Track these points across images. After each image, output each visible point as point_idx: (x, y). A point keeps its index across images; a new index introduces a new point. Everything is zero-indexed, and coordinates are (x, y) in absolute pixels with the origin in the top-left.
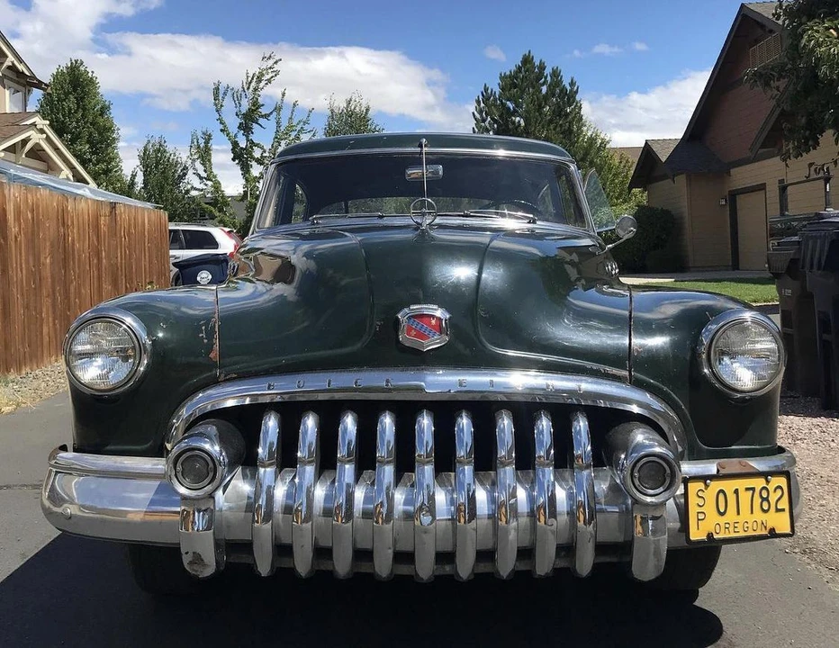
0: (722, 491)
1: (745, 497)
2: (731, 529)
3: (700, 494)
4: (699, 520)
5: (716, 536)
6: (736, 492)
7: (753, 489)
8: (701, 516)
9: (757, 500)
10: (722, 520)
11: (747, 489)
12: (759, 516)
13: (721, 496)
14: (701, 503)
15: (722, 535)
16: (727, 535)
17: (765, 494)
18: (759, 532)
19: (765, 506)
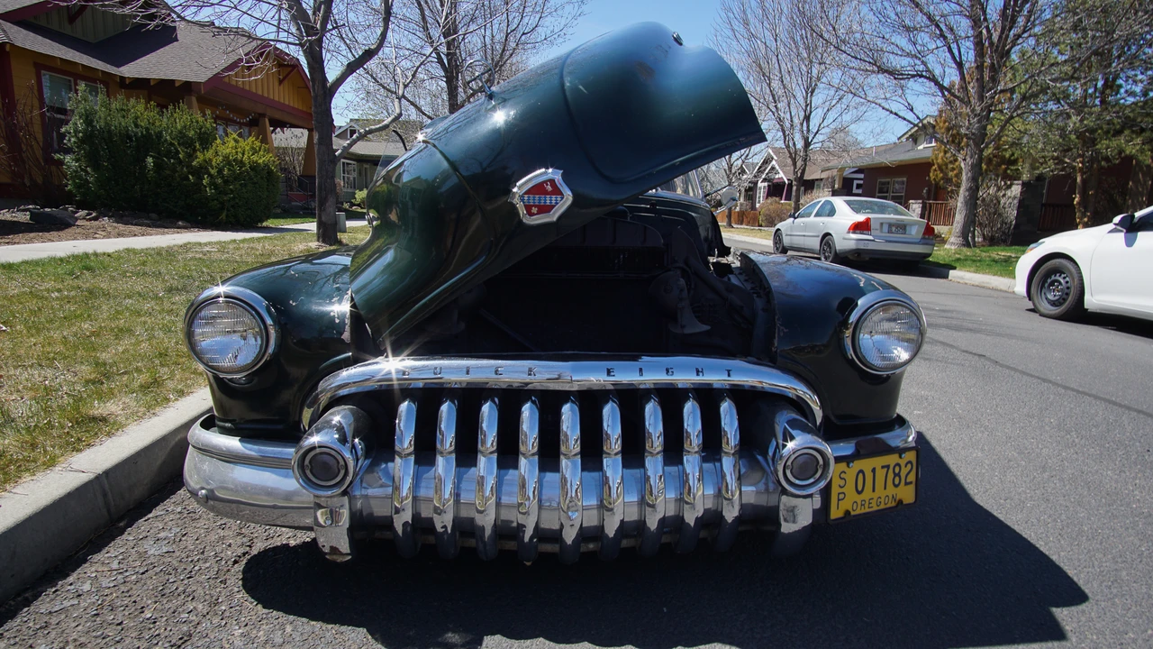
0: (861, 471)
1: (880, 474)
2: (867, 505)
3: (843, 475)
4: (839, 500)
5: (853, 513)
6: (874, 470)
7: (888, 467)
8: (841, 496)
9: (890, 476)
10: (859, 498)
11: (883, 467)
12: (891, 490)
13: (860, 476)
14: (842, 484)
15: (858, 512)
16: (863, 511)
17: (897, 470)
18: (889, 505)
19: (897, 480)
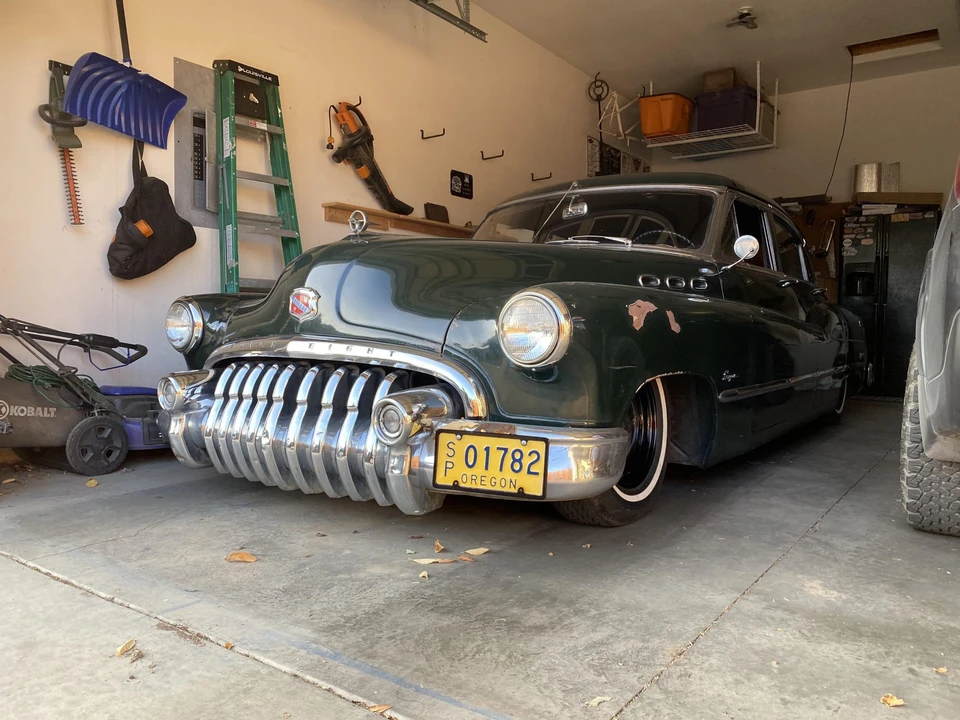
0: (472, 447)
1: (496, 454)
2: (478, 481)
3: (451, 446)
4: (447, 468)
5: (462, 485)
6: (487, 449)
7: (506, 450)
8: (450, 465)
9: (509, 460)
10: (469, 472)
11: (498, 449)
12: (508, 474)
13: (471, 451)
14: (451, 454)
15: (468, 485)
16: (473, 486)
17: (518, 456)
18: (506, 489)
19: (517, 466)
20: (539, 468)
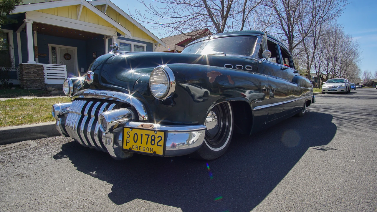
0: (136, 134)
1: (145, 138)
2: (138, 148)
3: (128, 133)
4: (127, 142)
5: (133, 150)
6: (142, 135)
7: (149, 135)
8: (128, 141)
9: (150, 139)
10: (135, 144)
11: (146, 135)
12: (150, 146)
13: (136, 135)
14: (128, 137)
15: (135, 150)
16: (137, 150)
17: (153, 138)
18: (149, 152)
19: (153, 142)
20: (161, 143)
